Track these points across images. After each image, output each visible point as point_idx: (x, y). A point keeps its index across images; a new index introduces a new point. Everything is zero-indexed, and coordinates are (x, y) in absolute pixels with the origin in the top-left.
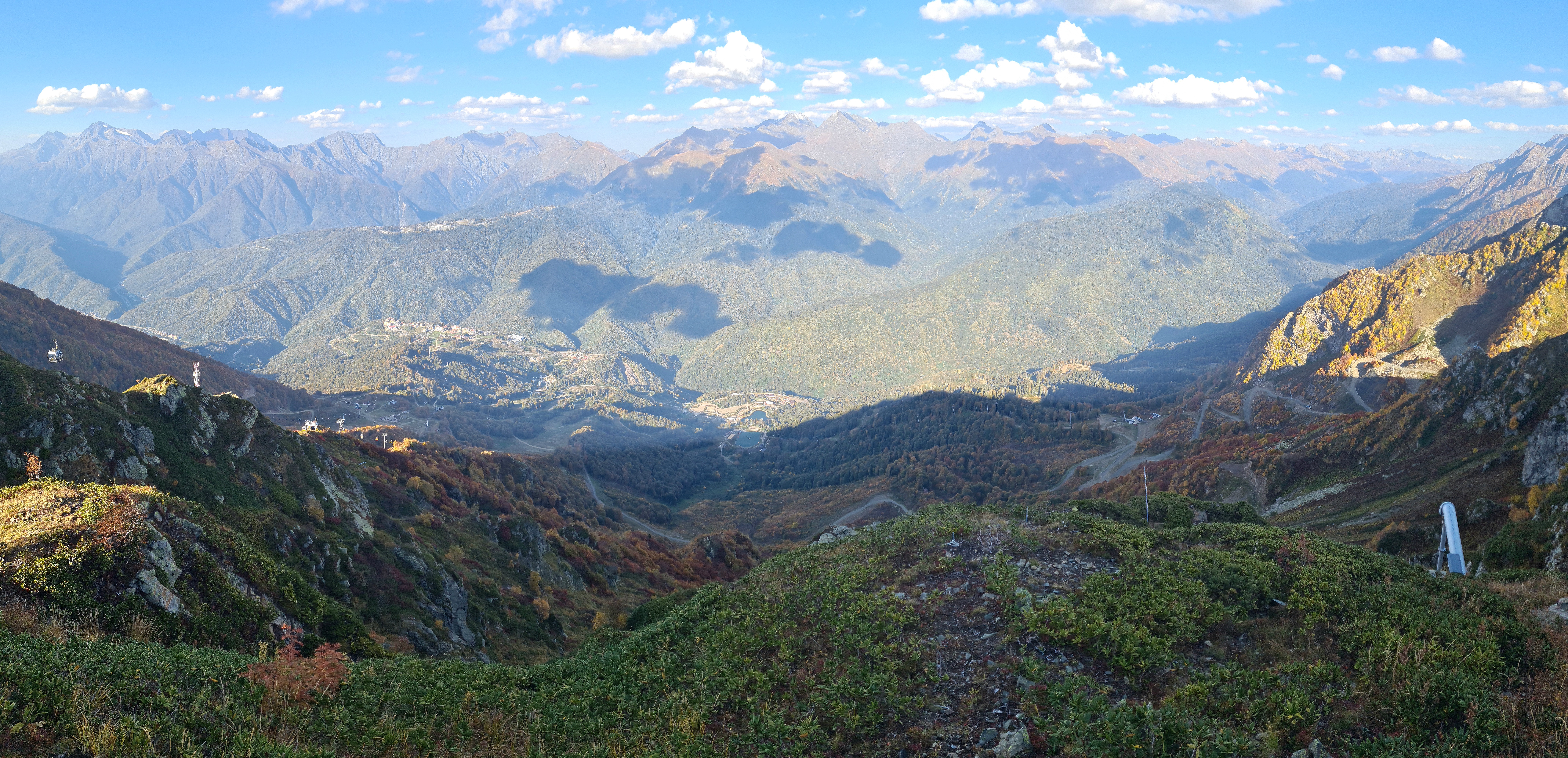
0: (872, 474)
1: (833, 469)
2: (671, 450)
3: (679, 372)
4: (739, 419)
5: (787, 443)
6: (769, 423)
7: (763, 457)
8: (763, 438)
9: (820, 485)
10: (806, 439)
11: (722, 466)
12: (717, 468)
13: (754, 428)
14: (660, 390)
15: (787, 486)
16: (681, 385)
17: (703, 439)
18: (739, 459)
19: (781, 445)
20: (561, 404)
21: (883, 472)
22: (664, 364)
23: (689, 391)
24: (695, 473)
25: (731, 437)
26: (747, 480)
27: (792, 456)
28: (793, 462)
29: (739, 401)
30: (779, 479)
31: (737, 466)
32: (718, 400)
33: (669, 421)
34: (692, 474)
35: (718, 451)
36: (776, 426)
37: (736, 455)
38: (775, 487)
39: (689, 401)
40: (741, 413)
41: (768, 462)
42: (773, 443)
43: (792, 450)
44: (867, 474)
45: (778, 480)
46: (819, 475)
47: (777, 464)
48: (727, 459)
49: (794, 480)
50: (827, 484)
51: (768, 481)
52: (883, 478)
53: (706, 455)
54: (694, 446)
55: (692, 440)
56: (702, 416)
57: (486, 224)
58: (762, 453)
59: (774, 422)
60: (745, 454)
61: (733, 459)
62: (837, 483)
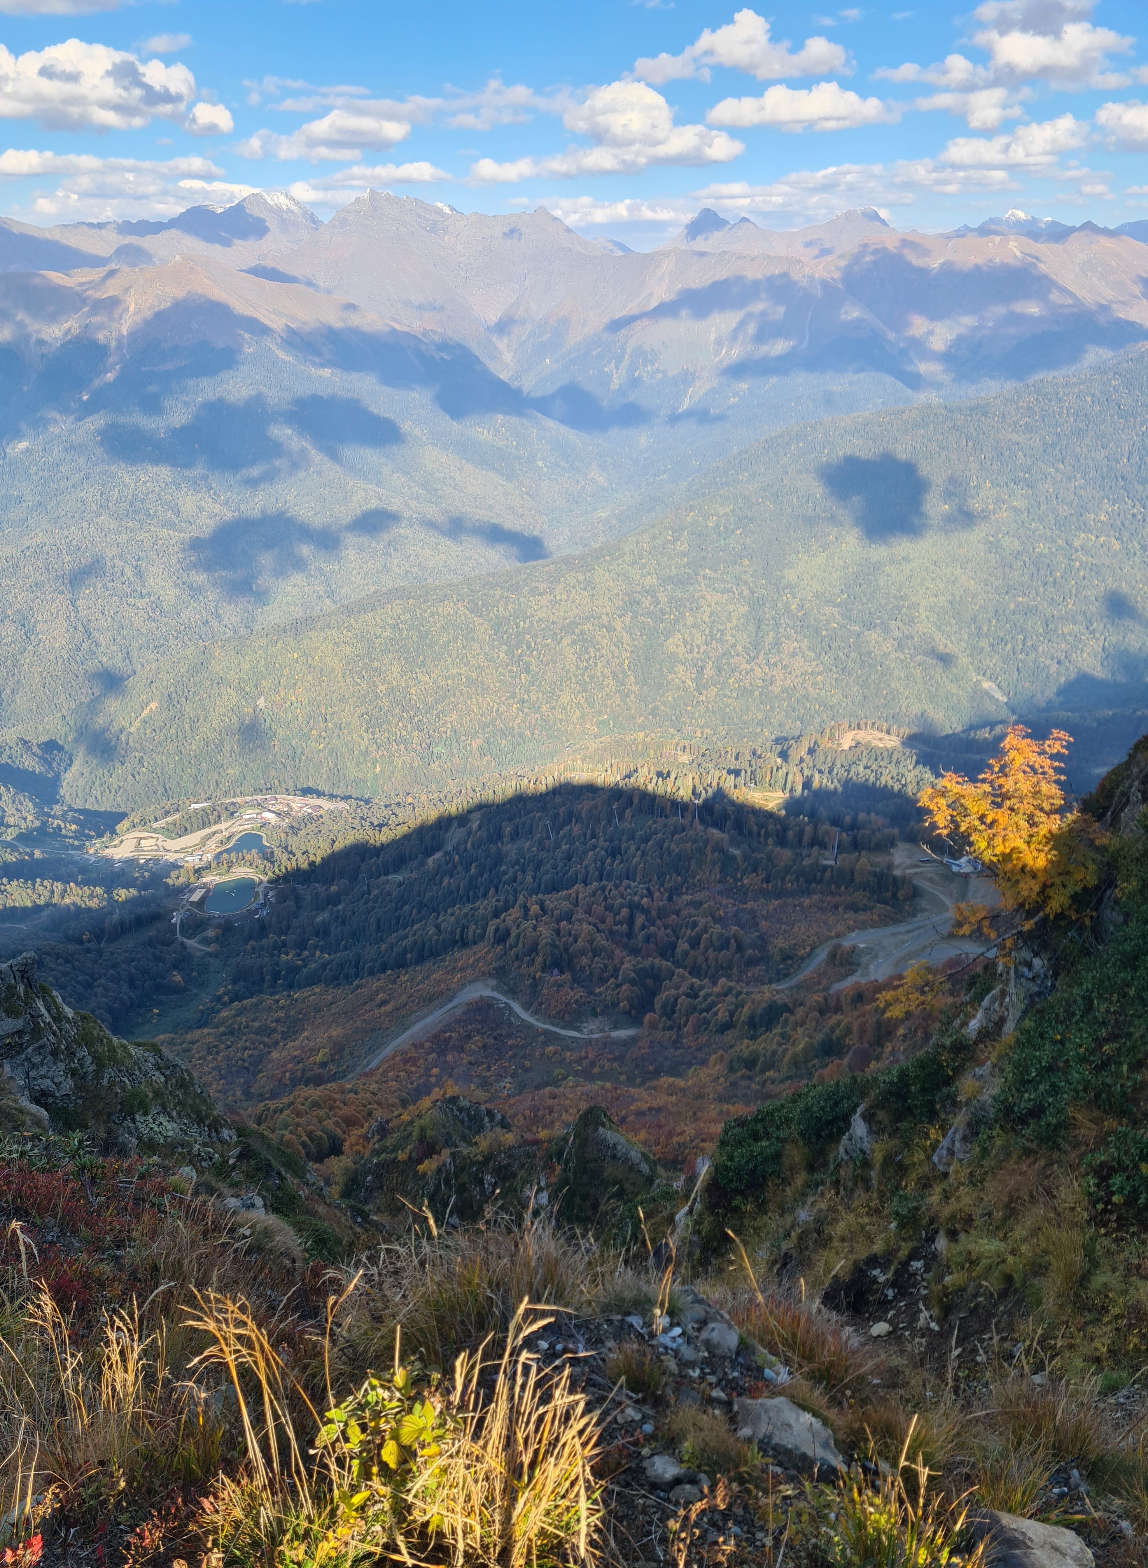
0: (464, 943)
1: (393, 938)
2: (72, 947)
3: (68, 777)
4: (209, 857)
5: (307, 893)
6: (269, 857)
7: (263, 928)
8: (260, 890)
9: (372, 973)
10: (344, 882)
11: (183, 960)
12: (176, 967)
13: (242, 872)
14: (31, 821)
15: (313, 980)
16: (78, 804)
17: (140, 911)
18: (217, 939)
19: (298, 899)
21: (482, 938)
23: (97, 814)
24: (132, 985)
25: (196, 897)
26: (235, 981)
27: (319, 919)
28: (323, 932)
29: (205, 820)
30: (296, 970)
31: (216, 955)
32: (161, 823)
33: (59, 886)
34: (125, 988)
35: (172, 930)
37: (211, 933)
38: (291, 986)
39: (100, 835)
40: (212, 844)
41: (272, 938)
42: (282, 897)
43: (320, 908)
44: (455, 943)
45: (294, 970)
46: (370, 952)
47: (290, 938)
48: (191, 943)
49: (324, 966)
50: (384, 969)
51: (276, 976)
52: (481, 950)
53: (150, 942)
54: (123, 929)
55: (116, 917)
56: (131, 863)
58: (261, 921)
60: (227, 927)
61: (206, 941)
62: (401, 964)
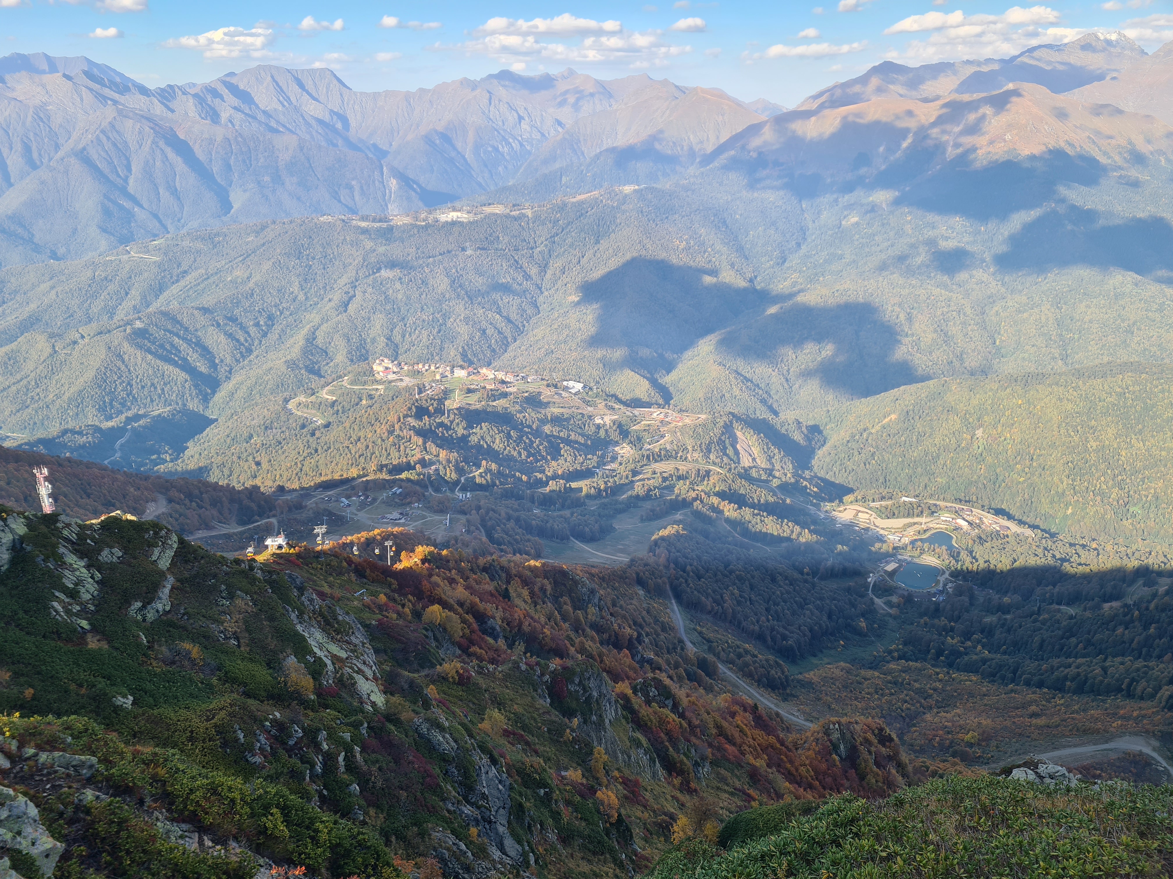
0: (1130, 695)
1: (1055, 662)
2: (796, 575)
3: (820, 453)
4: (906, 540)
5: (981, 595)
6: (955, 555)
7: (937, 611)
8: (942, 579)
9: (1028, 683)
10: (1017, 598)
11: (869, 613)
12: (863, 615)
13: (930, 560)
14: (789, 478)
15: (971, 668)
16: (822, 474)
17: (847, 564)
18: (898, 606)
19: (972, 597)
20: (639, 489)
21: (1152, 696)
22: (797, 437)
23: (832, 484)
24: (830, 617)
25: (890, 567)
26: (905, 644)
27: (988, 620)
28: (988, 631)
29: (910, 511)
30: (959, 654)
31: (895, 618)
32: (877, 504)
33: (797, 529)
34: (825, 618)
35: (866, 586)
36: (967, 563)
37: (894, 599)
38: (950, 665)
39: (831, 501)
40: (911, 531)
41: (943, 621)
42: (959, 592)
43: (989, 611)
44: (1119, 690)
45: (956, 654)
46: (1030, 666)
47: (959, 627)
48: (878, 601)
49: (984, 661)
50: (1040, 685)
51: (940, 653)
52: (1149, 707)
53: (849, 590)
54: (832, 574)
55: (829, 563)
56: (850, 526)
57: (529, 213)
58: (937, 604)
59: (963, 555)
60: (908, 599)
61: (889, 604)
62: (1059, 687)
